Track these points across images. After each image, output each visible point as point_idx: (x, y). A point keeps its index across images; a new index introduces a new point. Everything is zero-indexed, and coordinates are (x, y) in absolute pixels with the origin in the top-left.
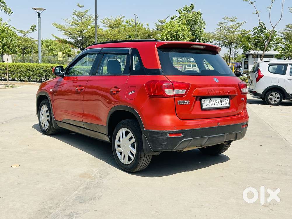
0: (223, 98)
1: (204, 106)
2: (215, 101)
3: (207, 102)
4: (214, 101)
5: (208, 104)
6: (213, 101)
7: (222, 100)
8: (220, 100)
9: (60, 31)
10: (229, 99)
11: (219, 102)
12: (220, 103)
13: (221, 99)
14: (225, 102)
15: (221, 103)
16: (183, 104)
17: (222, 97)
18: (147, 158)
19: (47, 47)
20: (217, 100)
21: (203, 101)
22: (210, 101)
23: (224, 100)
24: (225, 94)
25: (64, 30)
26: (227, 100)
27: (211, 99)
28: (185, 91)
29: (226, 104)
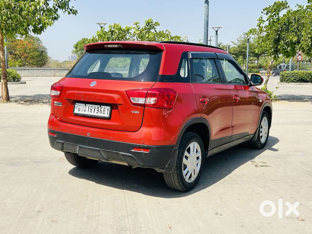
0: (102, 106)
1: (76, 111)
2: (90, 108)
3: (81, 107)
5: (81, 109)
6: (87, 107)
7: (100, 108)
8: (96, 108)
10: (110, 107)
11: (94, 110)
12: (96, 111)
13: (99, 106)
14: (103, 111)
15: (98, 111)
17: (101, 104)
20: (93, 108)
21: (76, 105)
22: (84, 107)
23: (103, 109)
26: (106, 109)
27: (87, 105)
28: (59, 92)
29: (104, 113)
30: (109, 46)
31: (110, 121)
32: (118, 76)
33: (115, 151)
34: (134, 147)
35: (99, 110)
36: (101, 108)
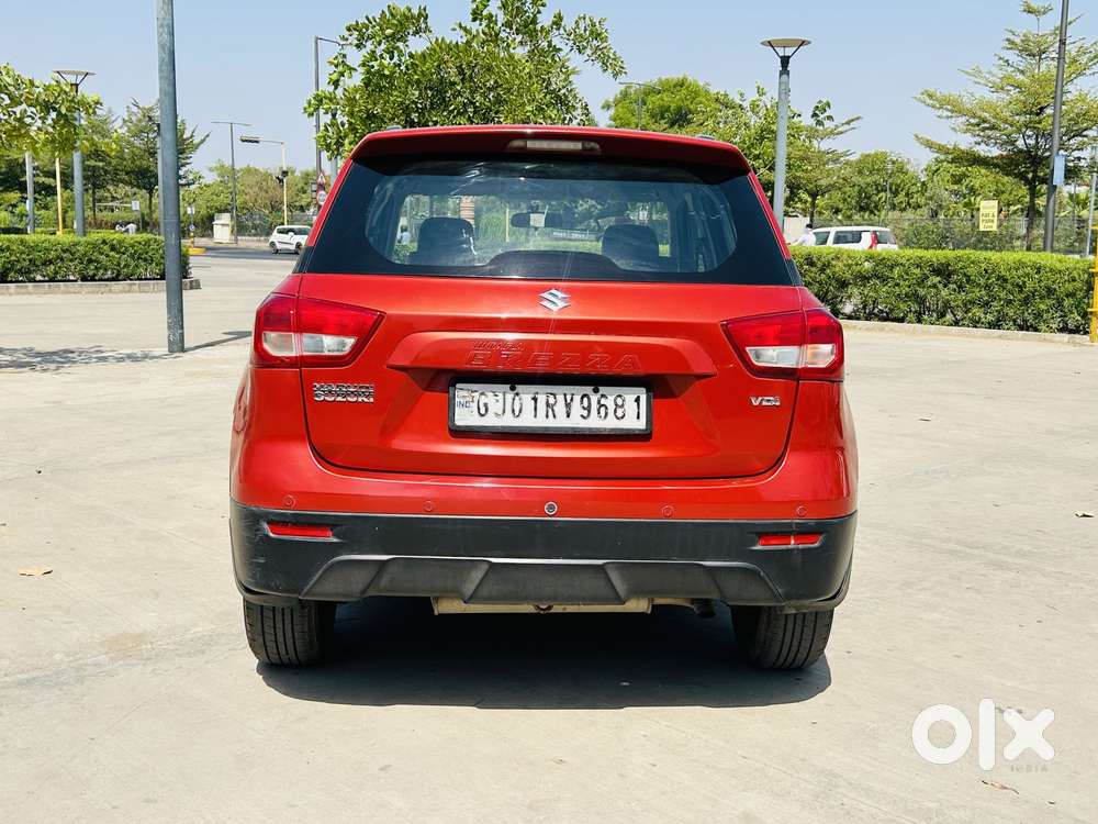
0: (603, 389)
1: (464, 417)
2: (542, 399)
3: (490, 399)
4: (535, 399)
5: (495, 408)
6: (526, 397)
7: (594, 398)
8: (577, 398)
9: (948, 117)
10: (647, 392)
11: (568, 406)
13: (588, 390)
14: (611, 407)
15: (588, 409)
16: (339, 399)
17: (597, 381)
18: (279, 625)
19: (955, 183)
20: (560, 398)
21: (459, 393)
22: (509, 395)
23: (611, 398)
24: (593, 366)
25: (961, 113)
26: (631, 398)
27: (520, 388)
28: (350, 342)
29: (620, 414)
30: (531, 144)
31: (649, 446)
32: (647, 266)
33: (682, 558)
34: (764, 534)
35: (594, 406)
36: (603, 396)
